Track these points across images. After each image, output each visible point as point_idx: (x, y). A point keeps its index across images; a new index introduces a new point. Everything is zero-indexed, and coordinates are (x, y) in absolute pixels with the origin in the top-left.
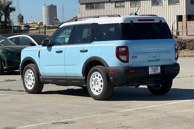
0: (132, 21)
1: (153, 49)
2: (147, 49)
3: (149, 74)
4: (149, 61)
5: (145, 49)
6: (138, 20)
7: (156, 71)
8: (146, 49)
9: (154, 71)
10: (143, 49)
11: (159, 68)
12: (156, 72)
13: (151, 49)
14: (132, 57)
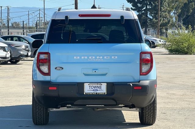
0: (67, 17)
1: (94, 57)
2: (83, 58)
3: (85, 94)
4: (86, 75)
5: (79, 58)
6: (79, 15)
7: (97, 90)
8: (81, 57)
9: (93, 90)
10: (75, 58)
11: (104, 86)
12: (98, 92)
13: (90, 58)
14: (56, 68)
